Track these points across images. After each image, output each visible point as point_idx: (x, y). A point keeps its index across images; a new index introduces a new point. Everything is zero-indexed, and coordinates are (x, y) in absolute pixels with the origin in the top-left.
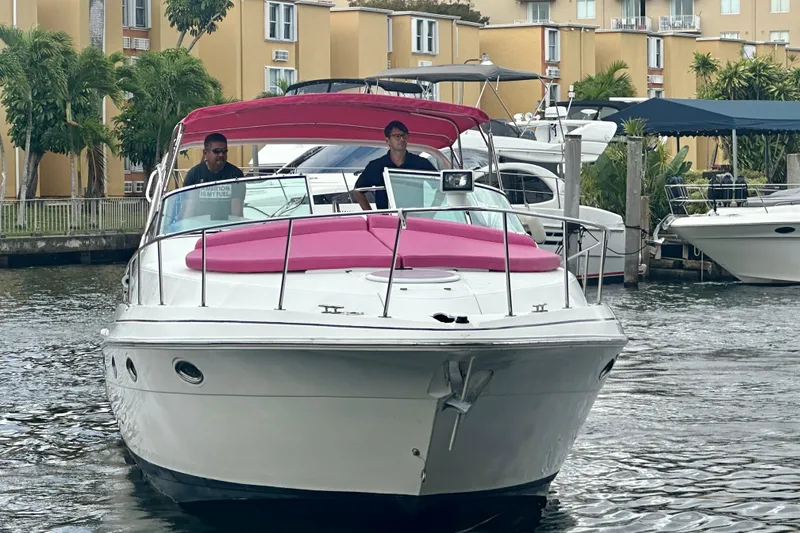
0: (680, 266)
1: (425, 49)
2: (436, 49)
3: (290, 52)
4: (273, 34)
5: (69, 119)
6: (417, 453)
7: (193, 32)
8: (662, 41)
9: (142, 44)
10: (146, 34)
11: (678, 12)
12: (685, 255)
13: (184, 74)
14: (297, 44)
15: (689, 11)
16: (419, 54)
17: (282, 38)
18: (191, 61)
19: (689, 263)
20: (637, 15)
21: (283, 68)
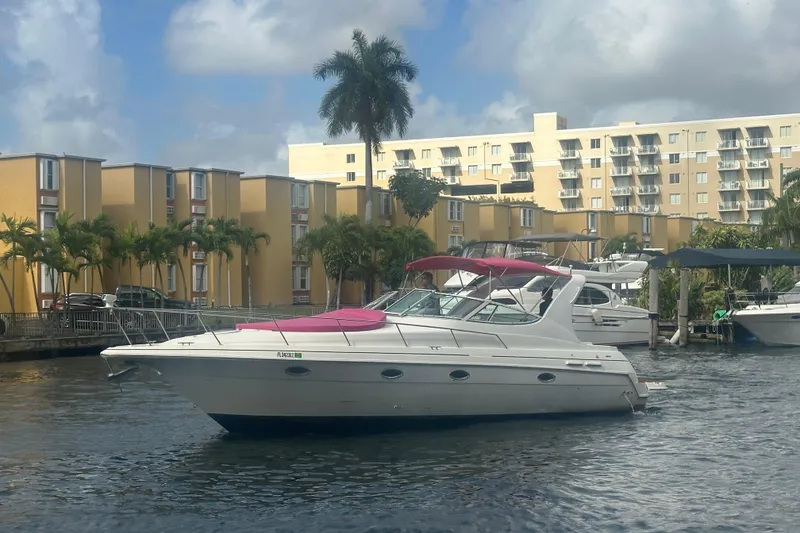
0: (704, 337)
1: (528, 225)
2: (533, 225)
3: (460, 226)
4: (451, 218)
5: (360, 262)
7: (417, 217)
9: (387, 223)
10: (389, 218)
11: (647, 204)
12: (707, 331)
13: (416, 238)
14: (463, 222)
15: (653, 203)
16: (524, 227)
17: (457, 219)
19: (710, 336)
20: (624, 205)
21: (457, 236)
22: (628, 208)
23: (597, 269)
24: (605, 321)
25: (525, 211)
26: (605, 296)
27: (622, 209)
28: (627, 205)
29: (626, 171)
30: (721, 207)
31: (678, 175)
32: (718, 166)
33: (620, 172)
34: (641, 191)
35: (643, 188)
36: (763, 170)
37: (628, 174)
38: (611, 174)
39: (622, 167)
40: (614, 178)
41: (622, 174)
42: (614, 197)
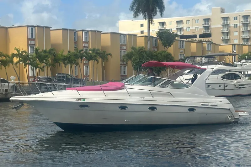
1: (209, 50)
2: (211, 50)
3: (183, 51)
4: (180, 47)
7: (167, 47)
9: (156, 50)
10: (156, 48)
13: (167, 55)
14: (185, 49)
17: (182, 48)
18: (168, 53)
21: (182, 54)
22: (248, 43)
23: (236, 66)
24: (239, 86)
25: (208, 44)
26: (239, 76)
27: (246, 43)
28: (248, 42)
29: (247, 29)
33: (245, 29)
37: (248, 30)
38: (242, 30)
39: (246, 27)
40: (243, 31)
41: (246, 30)
42: (243, 39)
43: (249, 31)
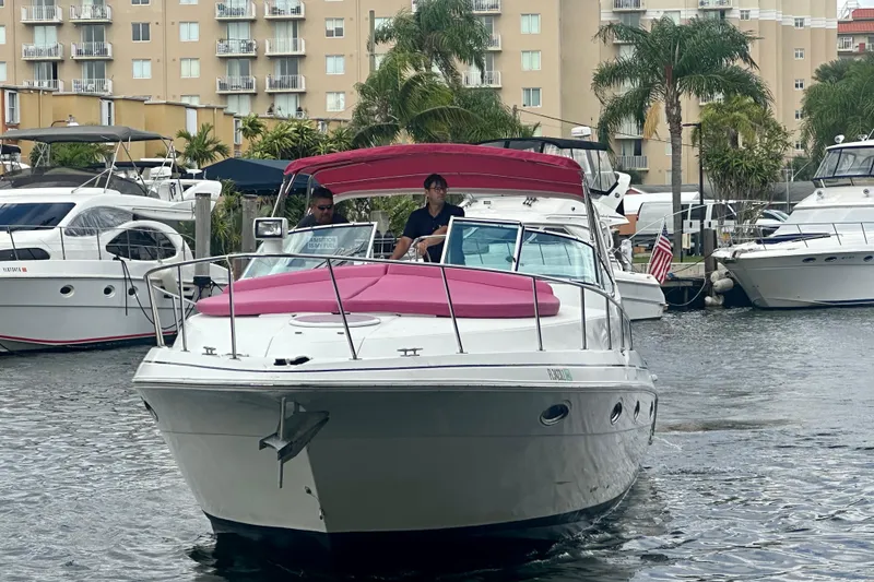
6: (309, 492)
8: (113, 104)
11: (90, 76)
15: (101, 75)
20: (49, 78)
22: (55, 84)
23: (157, 194)
26: (170, 243)
27: (45, 84)
28: (55, 77)
29: (52, 14)
30: (223, 86)
31: (146, 26)
32: (218, 13)
33: (41, 17)
34: (79, 52)
35: (83, 46)
36: (295, 22)
37: (55, 20)
38: (24, 19)
39: (44, 8)
40: (31, 26)
41: (45, 20)
42: (31, 62)
43: (59, 25)
